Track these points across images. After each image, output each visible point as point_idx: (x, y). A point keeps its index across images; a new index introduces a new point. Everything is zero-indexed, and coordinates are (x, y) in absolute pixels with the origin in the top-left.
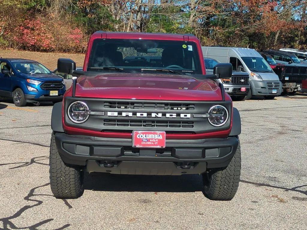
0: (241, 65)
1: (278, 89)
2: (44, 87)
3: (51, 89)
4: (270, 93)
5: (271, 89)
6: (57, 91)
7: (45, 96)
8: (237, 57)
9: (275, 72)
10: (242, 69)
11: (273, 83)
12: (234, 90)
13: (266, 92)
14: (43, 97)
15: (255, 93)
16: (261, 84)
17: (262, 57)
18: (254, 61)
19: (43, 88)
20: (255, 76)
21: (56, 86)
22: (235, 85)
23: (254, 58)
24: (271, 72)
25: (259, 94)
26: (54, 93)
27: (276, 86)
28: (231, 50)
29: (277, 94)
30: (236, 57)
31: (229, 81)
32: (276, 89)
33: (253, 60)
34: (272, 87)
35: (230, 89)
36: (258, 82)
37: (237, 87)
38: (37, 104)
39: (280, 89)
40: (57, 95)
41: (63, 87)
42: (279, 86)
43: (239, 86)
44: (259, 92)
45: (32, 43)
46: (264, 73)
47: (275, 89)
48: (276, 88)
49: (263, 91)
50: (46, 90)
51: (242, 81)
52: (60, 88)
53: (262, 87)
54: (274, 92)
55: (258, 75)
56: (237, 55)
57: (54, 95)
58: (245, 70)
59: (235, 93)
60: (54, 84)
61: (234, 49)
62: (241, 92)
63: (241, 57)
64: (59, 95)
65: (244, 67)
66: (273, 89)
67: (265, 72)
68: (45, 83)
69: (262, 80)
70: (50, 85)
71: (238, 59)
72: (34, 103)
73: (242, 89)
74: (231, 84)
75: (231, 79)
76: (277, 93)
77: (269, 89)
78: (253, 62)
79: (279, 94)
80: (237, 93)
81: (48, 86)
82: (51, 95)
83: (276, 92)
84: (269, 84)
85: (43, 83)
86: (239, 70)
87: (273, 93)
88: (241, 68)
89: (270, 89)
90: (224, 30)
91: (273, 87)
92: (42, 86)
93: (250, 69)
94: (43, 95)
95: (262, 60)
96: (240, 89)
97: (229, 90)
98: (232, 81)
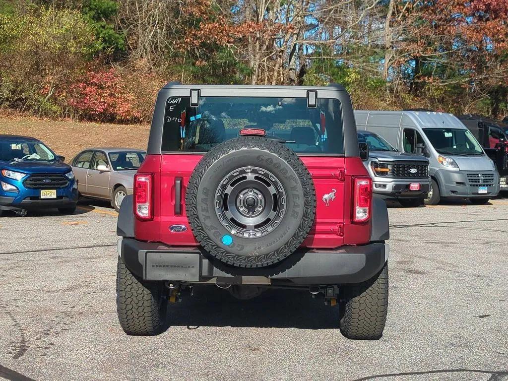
0: (420, 143)
1: (490, 185)
2: (30, 184)
3: (45, 186)
4: (473, 194)
5: (477, 185)
6: (55, 191)
7: (32, 198)
8: (415, 129)
9: (488, 155)
11: (480, 175)
12: (396, 187)
13: (466, 191)
14: (28, 200)
15: (446, 193)
16: (457, 178)
17: (465, 128)
18: (448, 135)
19: (29, 186)
20: (445, 163)
21: (53, 182)
22: (399, 180)
23: (448, 130)
24: (481, 155)
25: (453, 195)
26: (49, 194)
27: (485, 181)
28: (406, 116)
29: (490, 195)
31: (387, 172)
32: (487, 185)
33: (445, 133)
34: (479, 182)
35: (387, 186)
36: (452, 174)
37: (403, 182)
38: (22, 213)
39: (494, 185)
40: (55, 197)
41: (67, 184)
42: (493, 179)
43: (406, 181)
44: (453, 192)
45: (100, 108)
46: (466, 157)
47: (484, 186)
48: (488, 183)
49: (460, 188)
50: (34, 188)
51: (413, 171)
52: (62, 184)
53: (457, 183)
54: (483, 191)
55: (452, 161)
56: (416, 125)
57: (48, 197)
58: (429, 151)
59: (398, 192)
60: (49, 177)
61: (411, 113)
62: (411, 191)
63: (423, 129)
64: (58, 197)
65: (426, 147)
66: (480, 185)
67: (468, 154)
68: (32, 176)
69: (458, 169)
70: (43, 180)
71: (417, 131)
72: (17, 210)
73: (412, 185)
74: (391, 176)
75: (391, 168)
76: (488, 193)
77: (471, 185)
78: (446, 136)
79: (493, 195)
80: (402, 193)
81: (38, 182)
82: (42, 197)
83: (486, 192)
84: (473, 178)
85: (28, 177)
86: (418, 152)
87: (479, 192)
88: (422, 148)
89: (474, 185)
90: (443, 82)
91: (481, 182)
92: (27, 182)
93: (438, 150)
94: (28, 197)
95: (466, 133)
96: (408, 186)
97: (387, 189)
98: (393, 173)
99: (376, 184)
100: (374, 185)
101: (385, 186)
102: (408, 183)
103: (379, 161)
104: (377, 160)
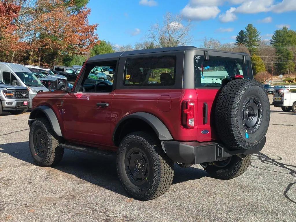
10: (17, 83)
12: (18, 104)
15: (31, 106)
17: (32, 72)
22: (18, 100)
23: (26, 73)
24: (42, 86)
28: (4, 65)
30: (10, 72)
31: (12, 96)
33: (25, 75)
35: (13, 103)
37: (20, 101)
43: (21, 100)
51: (24, 95)
55: (34, 89)
56: (10, 70)
58: (20, 85)
59: (19, 107)
61: (7, 64)
62: (24, 105)
63: (15, 72)
65: (19, 82)
67: (38, 86)
71: (11, 74)
74: (14, 98)
75: (14, 94)
80: (20, 107)
86: (14, 84)
95: (32, 75)
96: (23, 103)
97: (13, 105)
98: (15, 96)
99: (7, 103)
100: (6, 103)
101: (11, 103)
102: (22, 101)
103: (8, 90)
104: (6, 89)
